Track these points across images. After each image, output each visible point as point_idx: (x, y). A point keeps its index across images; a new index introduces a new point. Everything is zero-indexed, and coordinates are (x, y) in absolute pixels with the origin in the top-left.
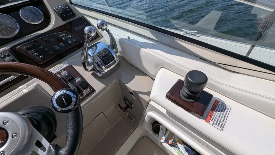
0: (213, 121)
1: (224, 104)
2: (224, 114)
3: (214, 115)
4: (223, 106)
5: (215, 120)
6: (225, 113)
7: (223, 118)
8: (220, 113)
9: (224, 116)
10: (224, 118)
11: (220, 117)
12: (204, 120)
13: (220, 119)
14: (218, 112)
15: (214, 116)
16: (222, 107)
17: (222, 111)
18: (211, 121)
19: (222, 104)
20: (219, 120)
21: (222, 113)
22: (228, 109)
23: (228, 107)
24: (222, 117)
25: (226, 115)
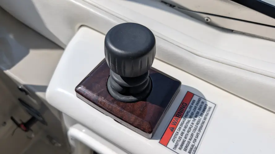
0: (175, 142)
1: (202, 100)
2: (201, 122)
3: (179, 126)
4: (200, 104)
5: (180, 138)
6: (202, 118)
7: (197, 131)
8: (192, 119)
9: (199, 126)
10: (200, 130)
11: (192, 129)
12: (157, 141)
13: (190, 133)
14: (189, 119)
15: (180, 129)
16: (198, 107)
17: (196, 117)
18: (171, 142)
19: (199, 100)
20: (189, 137)
21: (197, 119)
22: (210, 108)
23: (209, 105)
24: (195, 129)
25: (203, 123)
